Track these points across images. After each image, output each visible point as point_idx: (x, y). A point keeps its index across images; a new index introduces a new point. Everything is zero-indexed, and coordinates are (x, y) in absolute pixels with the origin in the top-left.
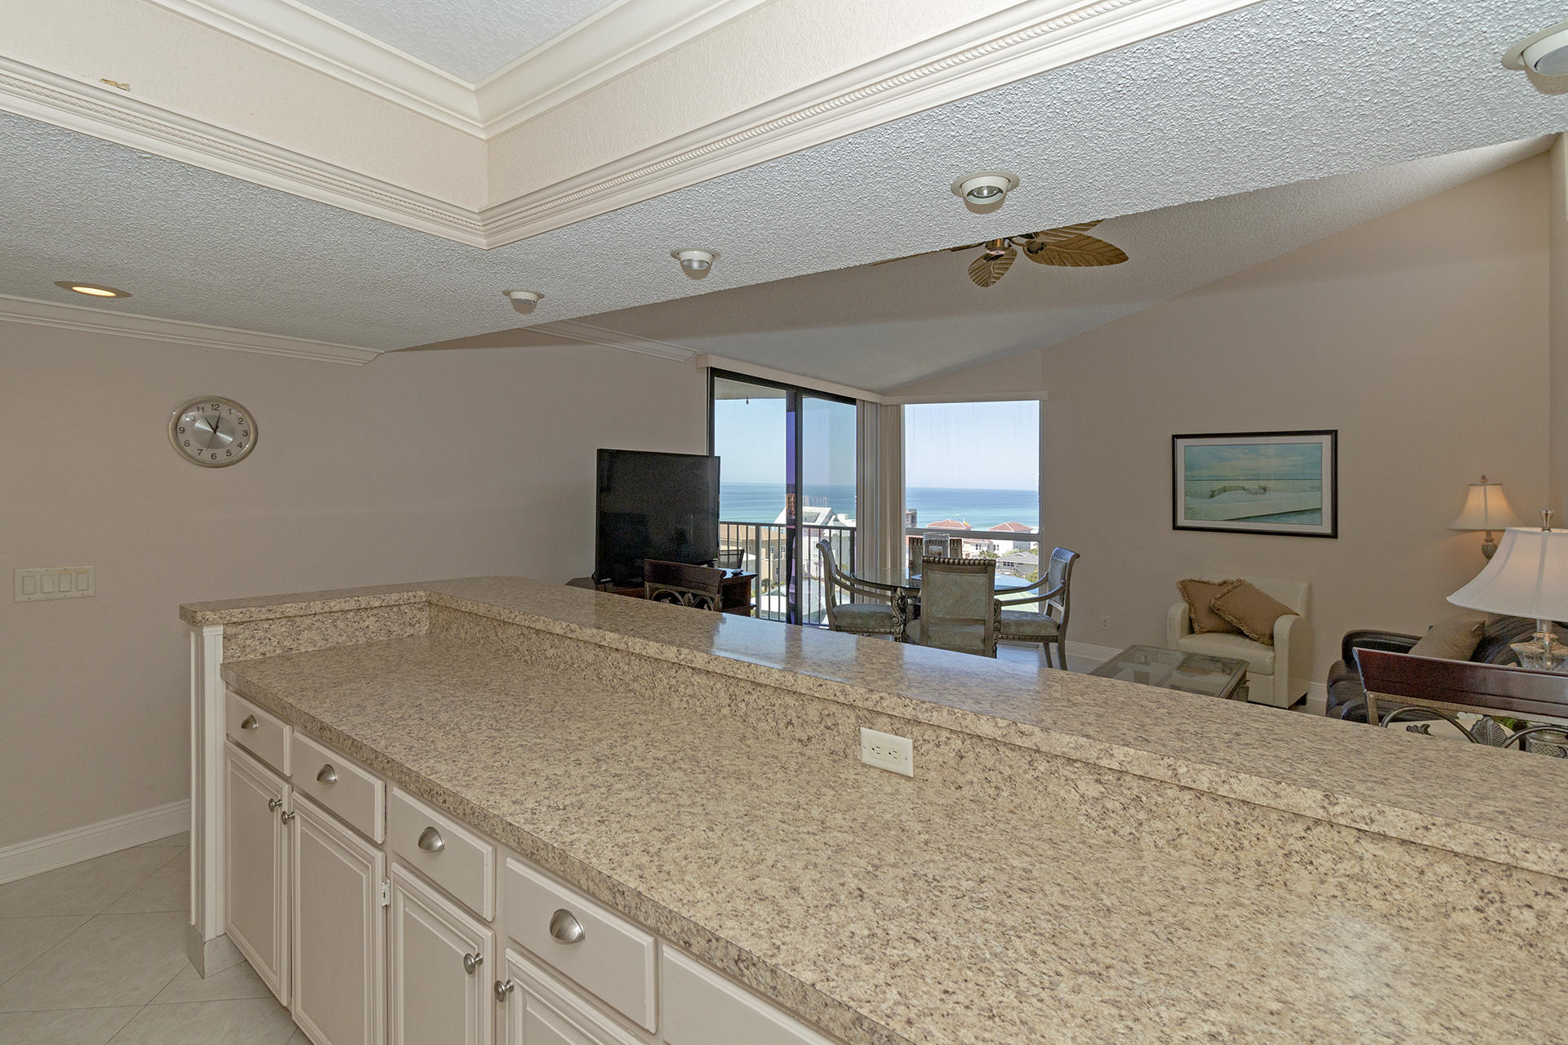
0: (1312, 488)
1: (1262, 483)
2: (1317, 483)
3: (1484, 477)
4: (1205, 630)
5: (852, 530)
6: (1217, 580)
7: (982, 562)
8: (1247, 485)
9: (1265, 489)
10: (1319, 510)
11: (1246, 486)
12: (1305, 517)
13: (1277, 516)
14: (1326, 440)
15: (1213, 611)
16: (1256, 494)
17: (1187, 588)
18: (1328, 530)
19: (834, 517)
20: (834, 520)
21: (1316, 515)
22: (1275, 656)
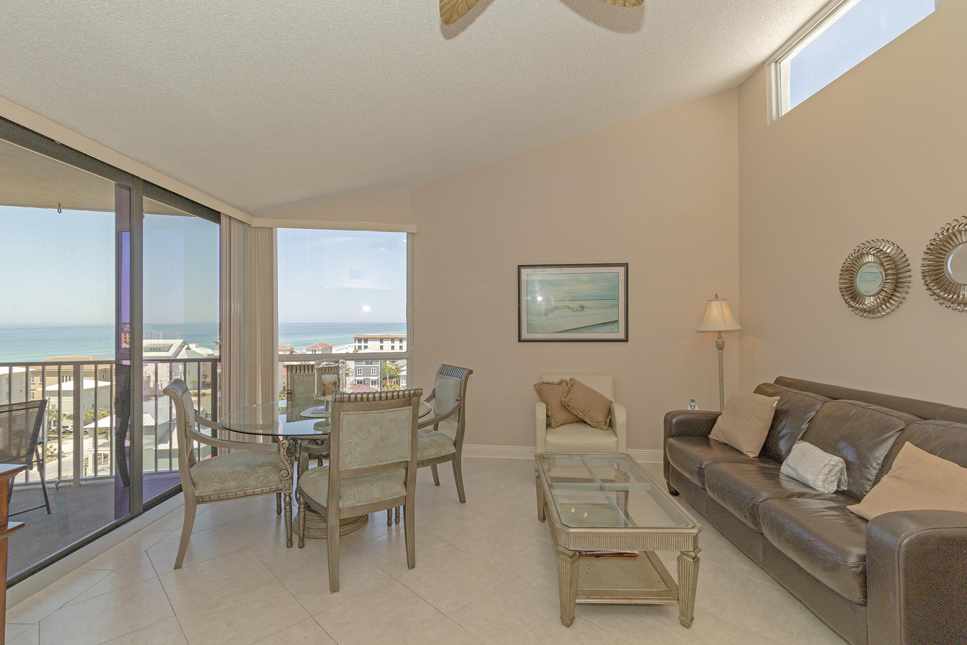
0: (613, 306)
1: (581, 303)
2: (615, 302)
3: (716, 295)
4: (560, 424)
5: (214, 361)
6: (556, 380)
7: (407, 392)
8: (571, 304)
9: (582, 307)
10: (617, 321)
11: (570, 306)
12: (608, 327)
13: (590, 328)
14: (622, 270)
15: (565, 407)
16: (577, 311)
17: (542, 390)
18: (622, 337)
19: (186, 346)
20: (186, 349)
21: (614, 326)
22: (618, 441)
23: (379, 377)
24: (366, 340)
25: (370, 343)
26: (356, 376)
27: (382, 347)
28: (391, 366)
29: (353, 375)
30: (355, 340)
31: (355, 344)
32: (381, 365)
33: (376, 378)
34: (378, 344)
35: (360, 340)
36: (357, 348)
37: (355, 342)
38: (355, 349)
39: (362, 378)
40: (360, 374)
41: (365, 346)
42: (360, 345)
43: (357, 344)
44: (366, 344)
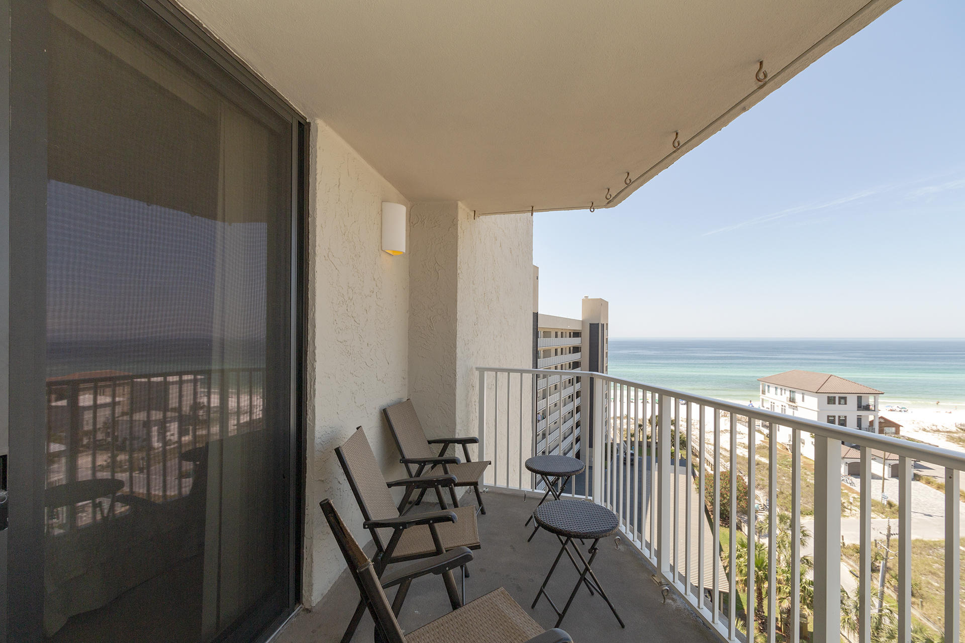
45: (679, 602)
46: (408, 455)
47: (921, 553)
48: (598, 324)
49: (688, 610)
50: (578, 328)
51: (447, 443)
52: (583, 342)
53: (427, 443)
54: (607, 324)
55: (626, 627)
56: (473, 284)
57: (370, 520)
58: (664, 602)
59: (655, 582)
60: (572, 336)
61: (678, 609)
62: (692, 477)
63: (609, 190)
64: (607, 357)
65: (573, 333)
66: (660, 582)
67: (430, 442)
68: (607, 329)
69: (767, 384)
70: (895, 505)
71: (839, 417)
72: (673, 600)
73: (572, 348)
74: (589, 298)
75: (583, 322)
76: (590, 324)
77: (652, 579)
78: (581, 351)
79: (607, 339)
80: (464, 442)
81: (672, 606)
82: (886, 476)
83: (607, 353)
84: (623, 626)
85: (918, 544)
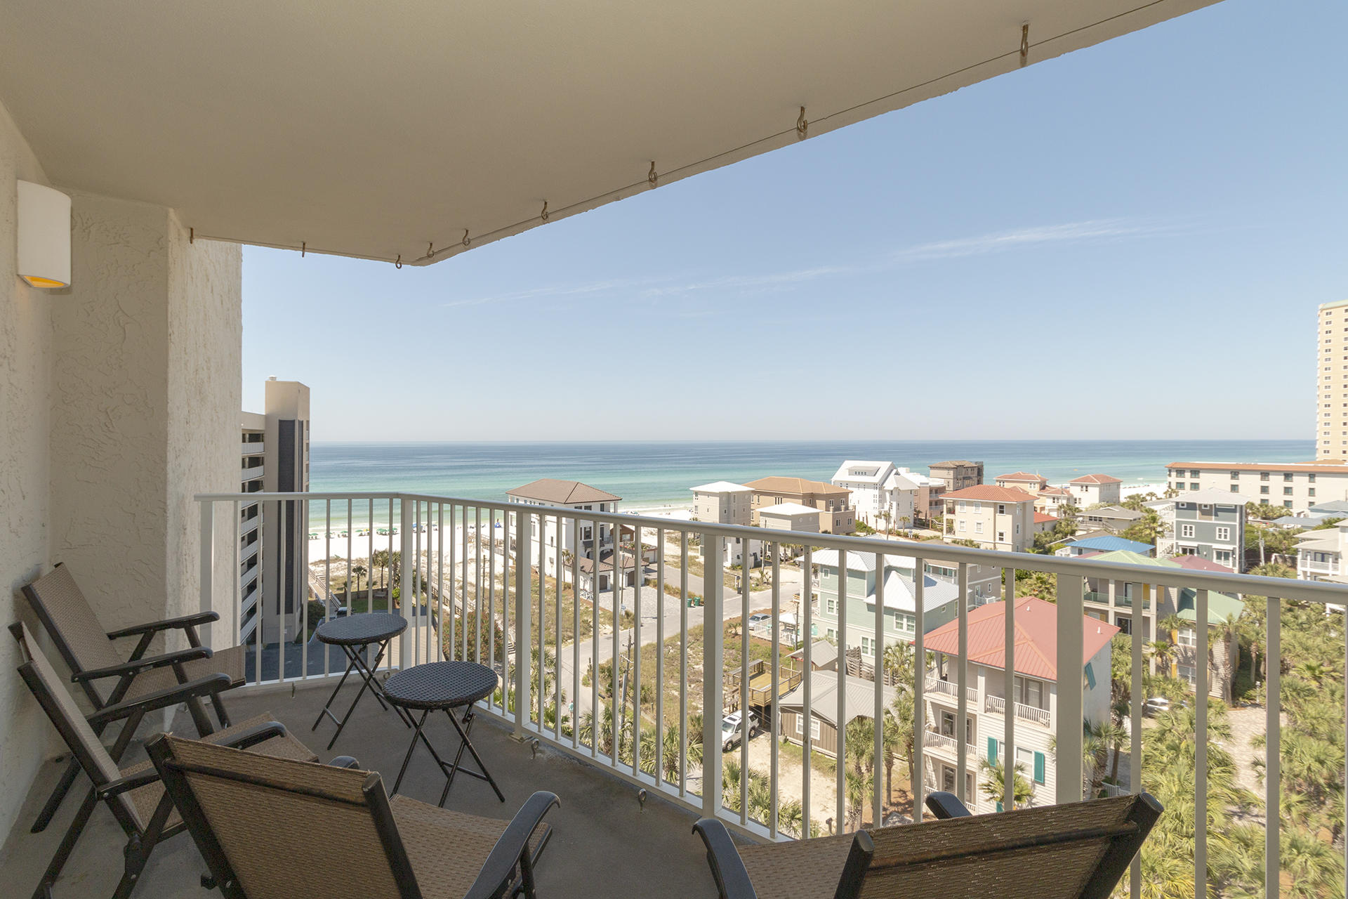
23: (1237, 546)
24: (1195, 472)
25: (1204, 479)
26: (1179, 537)
27: (1234, 488)
28: (1264, 525)
29: (1171, 537)
30: (1170, 471)
31: (1169, 479)
32: (1241, 524)
33: (1230, 547)
34: (1226, 479)
35: (1180, 472)
36: (1174, 486)
37: (1170, 475)
38: (1170, 487)
39: (1195, 544)
40: (1188, 536)
41: (1192, 484)
42: (1180, 480)
43: (1174, 479)
44: (1195, 480)
45: (549, 753)
46: (87, 666)
47: (651, 657)
48: (294, 421)
49: (560, 757)
50: (258, 427)
51: (149, 632)
52: (269, 449)
53: (108, 639)
54: (308, 422)
55: (506, 801)
56: (186, 354)
57: (108, 782)
58: (534, 757)
59: (515, 741)
60: (247, 440)
61: (551, 760)
62: (432, 627)
63: (431, 244)
64: (307, 471)
65: (250, 434)
66: (522, 738)
67: (112, 637)
68: (308, 429)
69: (516, 497)
70: (631, 614)
71: (585, 528)
72: (541, 752)
73: (247, 460)
74: (277, 380)
75: (267, 418)
76: (280, 421)
77: (510, 738)
78: (263, 464)
79: (308, 444)
80: (187, 624)
81: (543, 758)
82: (624, 587)
83: (308, 465)
84: (502, 800)
85: (649, 648)
